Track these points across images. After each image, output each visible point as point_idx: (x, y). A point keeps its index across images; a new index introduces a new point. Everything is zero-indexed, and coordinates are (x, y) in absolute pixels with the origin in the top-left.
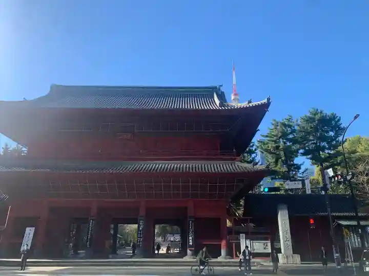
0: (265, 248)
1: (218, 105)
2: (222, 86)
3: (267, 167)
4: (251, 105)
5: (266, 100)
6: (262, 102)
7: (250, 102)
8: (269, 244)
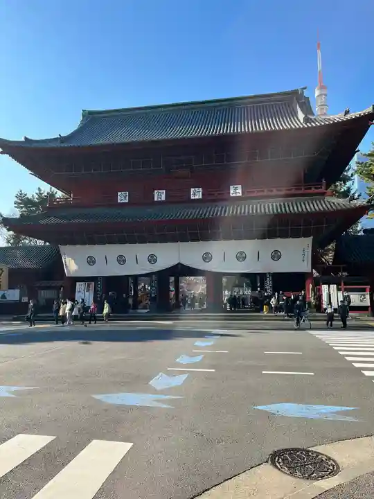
0: (362, 301)
1: (302, 122)
2: (305, 88)
3: (368, 202)
4: (349, 117)
5: (371, 107)
6: (364, 112)
7: (347, 113)
8: (368, 297)
